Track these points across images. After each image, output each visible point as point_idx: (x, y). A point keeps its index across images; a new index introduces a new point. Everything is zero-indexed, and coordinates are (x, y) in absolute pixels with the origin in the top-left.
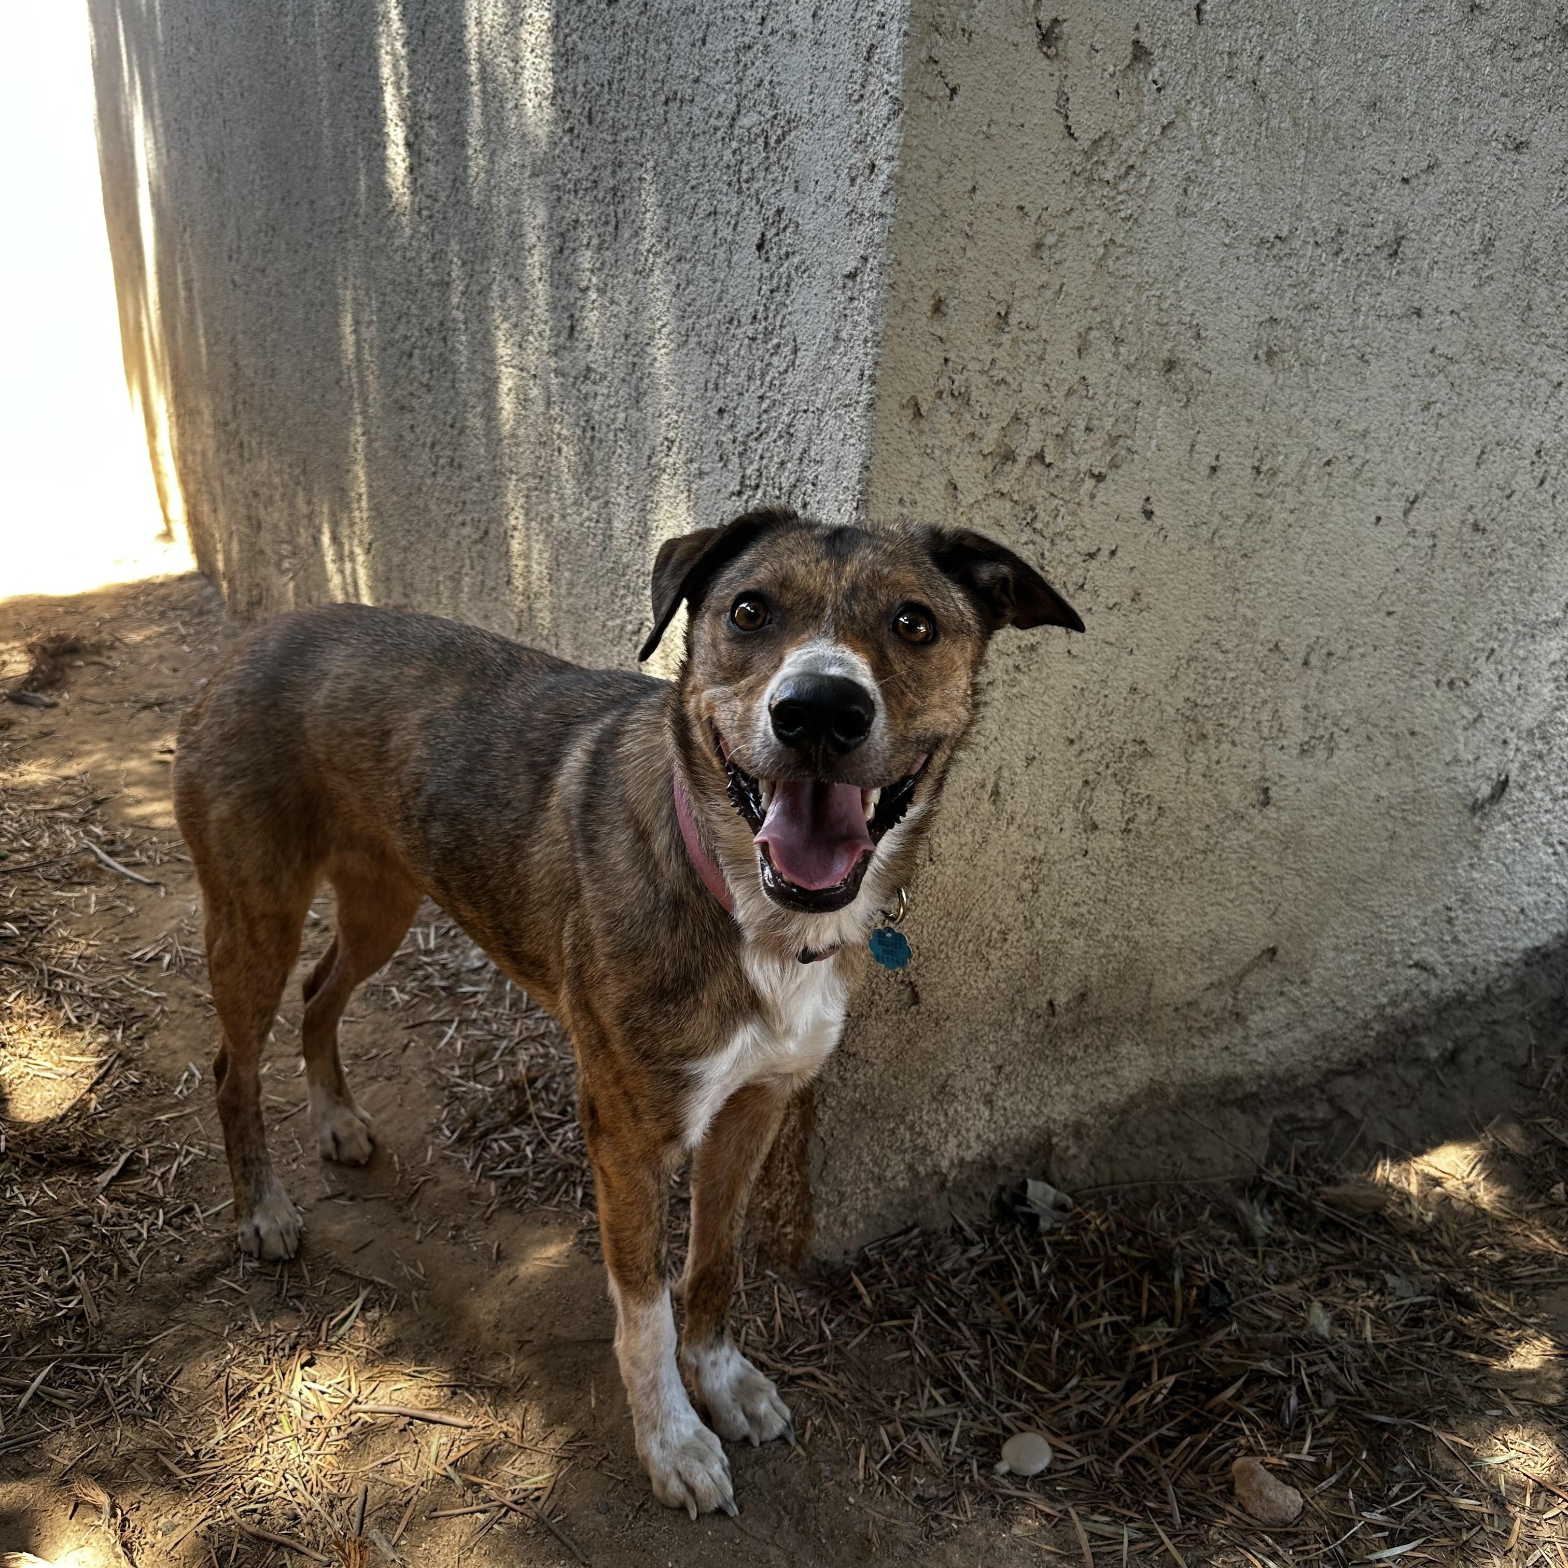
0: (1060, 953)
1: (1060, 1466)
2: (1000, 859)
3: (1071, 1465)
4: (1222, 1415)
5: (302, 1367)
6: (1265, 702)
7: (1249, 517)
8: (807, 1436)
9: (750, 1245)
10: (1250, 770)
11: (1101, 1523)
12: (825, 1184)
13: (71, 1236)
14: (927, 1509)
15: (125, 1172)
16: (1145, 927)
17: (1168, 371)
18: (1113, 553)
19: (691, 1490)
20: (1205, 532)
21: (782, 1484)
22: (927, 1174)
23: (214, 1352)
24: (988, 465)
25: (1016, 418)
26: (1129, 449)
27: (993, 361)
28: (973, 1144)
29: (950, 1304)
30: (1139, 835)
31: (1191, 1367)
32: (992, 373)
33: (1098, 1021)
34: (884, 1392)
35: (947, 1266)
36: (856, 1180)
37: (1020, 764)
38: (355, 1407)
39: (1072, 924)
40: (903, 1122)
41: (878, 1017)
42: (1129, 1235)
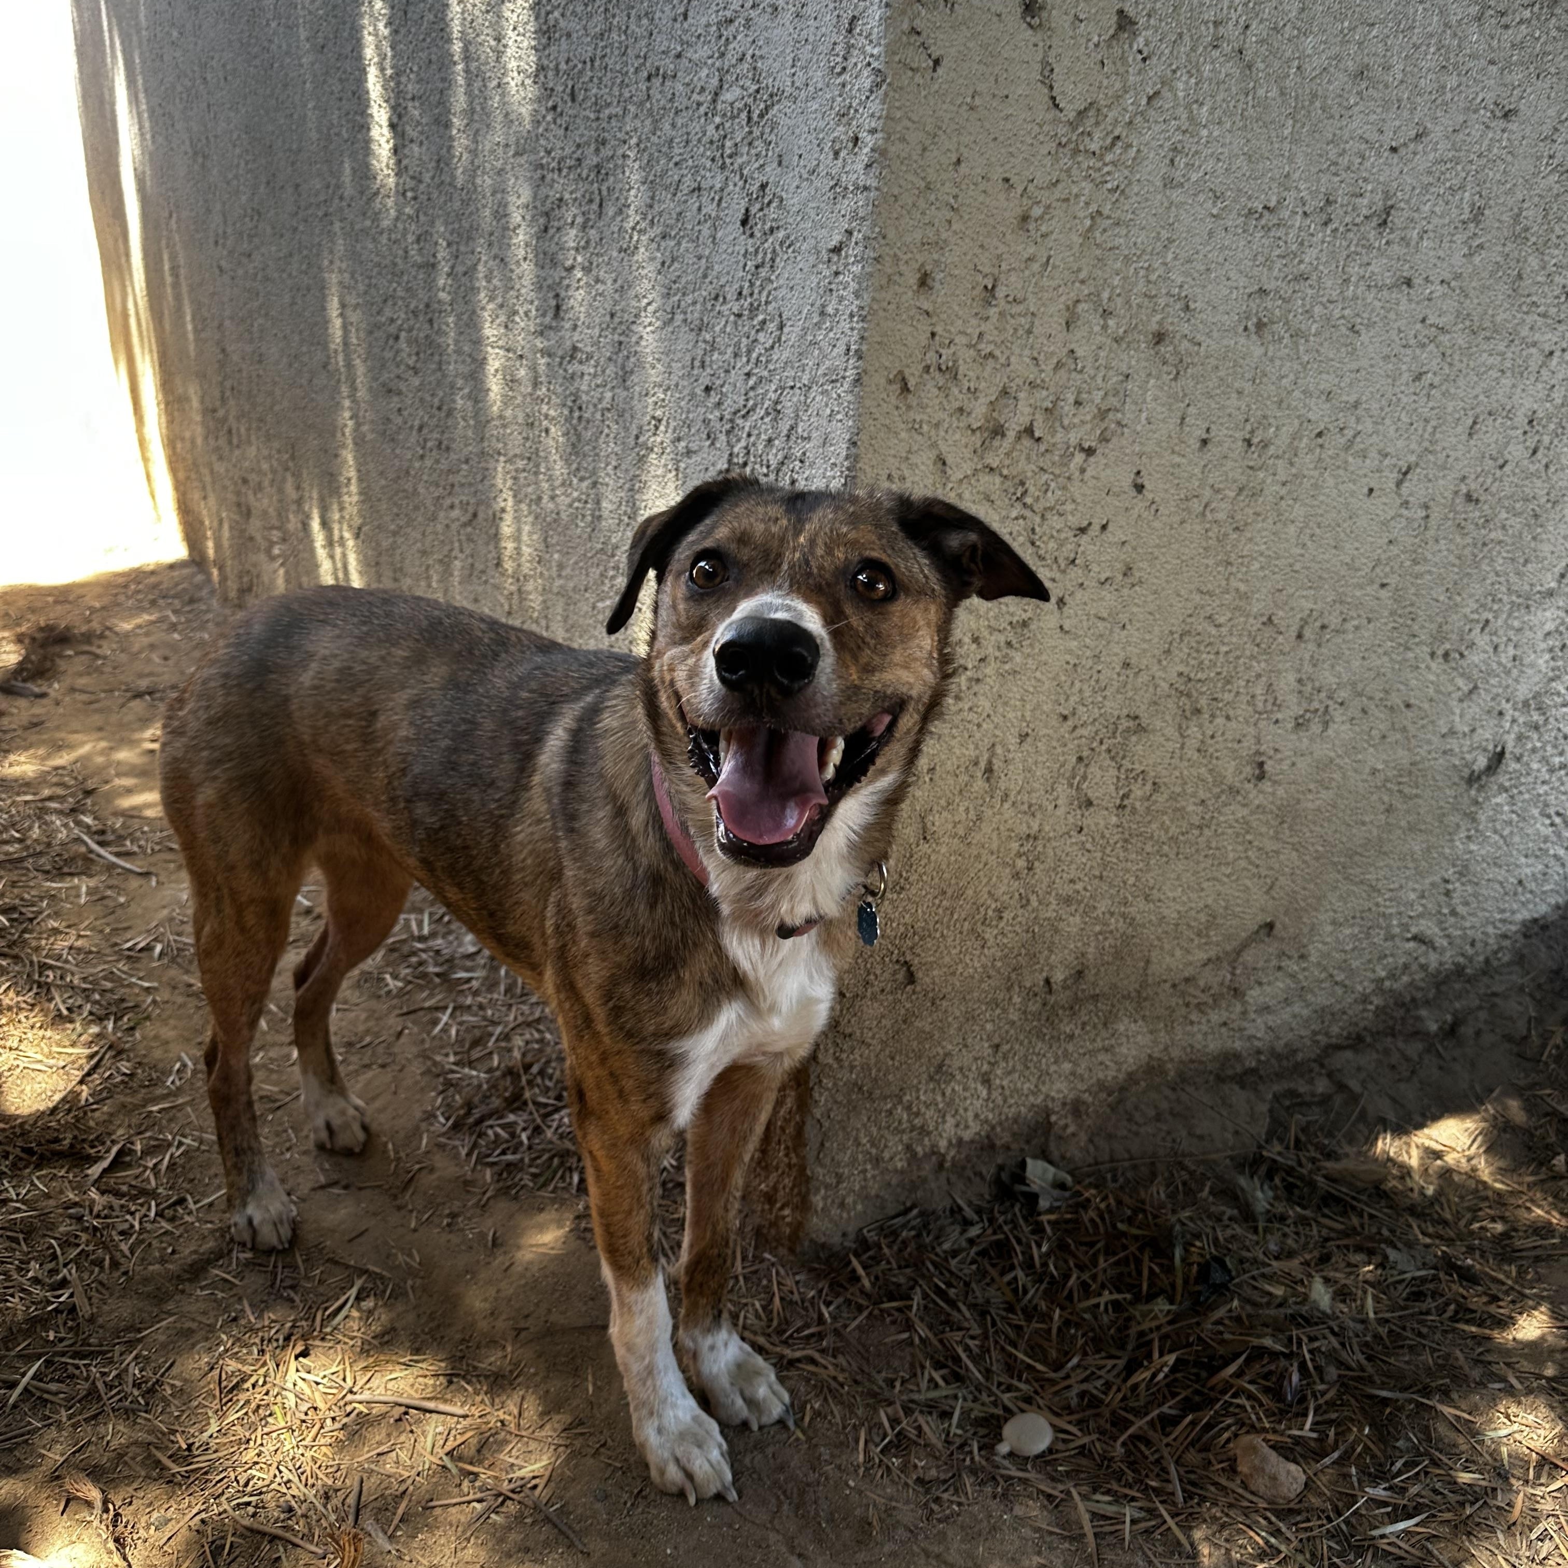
0: (1057, 931)
1: (1061, 1446)
2: (994, 836)
3: (1072, 1445)
4: (1224, 1392)
5: (297, 1358)
6: (1259, 676)
7: (1241, 490)
8: (807, 1419)
9: (748, 1229)
10: (1245, 744)
11: (1103, 1503)
12: (823, 1166)
13: (62, 1229)
14: (927, 1492)
15: (117, 1164)
16: (1141, 904)
17: (1158, 343)
18: (1104, 527)
19: (689, 1476)
20: (1196, 506)
21: (781, 1468)
22: (925, 1155)
23: (207, 1344)
24: (977, 439)
25: (1005, 392)
26: (1119, 423)
27: (981, 335)
28: (971, 1123)
29: (949, 1285)
30: (1134, 811)
31: (1191, 1345)
32: (981, 346)
33: (1095, 998)
34: (884, 1374)
35: (946, 1246)
36: (854, 1161)
37: (1013, 741)
38: (350, 1397)
39: (1068, 901)
40: (900, 1101)
41: (874, 998)
42: (1129, 1212)
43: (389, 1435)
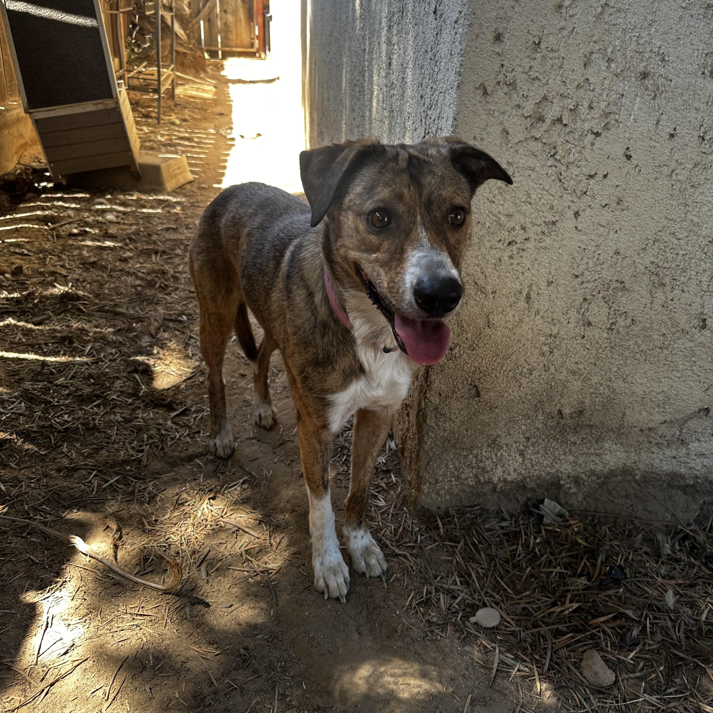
0: (565, 387)
1: (503, 628)
2: (530, 331)
3: (509, 629)
4: (595, 628)
5: (209, 499)
6: (705, 271)
7: (696, 165)
8: (392, 580)
10: (694, 307)
11: (509, 658)
12: (428, 473)
13: (152, 432)
14: (430, 627)
15: (183, 413)
16: (621, 383)
17: (644, 78)
18: (605, 176)
19: (327, 586)
20: (666, 171)
21: (371, 597)
22: (485, 481)
23: (180, 486)
24: (528, 122)
25: (545, 98)
26: (616, 121)
27: (531, 67)
28: (512, 473)
29: (480, 543)
30: (618, 332)
31: (589, 602)
32: (530, 74)
33: (591, 426)
34: (433, 572)
35: (487, 526)
36: (445, 475)
37: (543, 284)
38: (221, 519)
39: (574, 373)
40: (471, 453)
41: (457, 399)
42: (588, 535)
43: (227, 537)
